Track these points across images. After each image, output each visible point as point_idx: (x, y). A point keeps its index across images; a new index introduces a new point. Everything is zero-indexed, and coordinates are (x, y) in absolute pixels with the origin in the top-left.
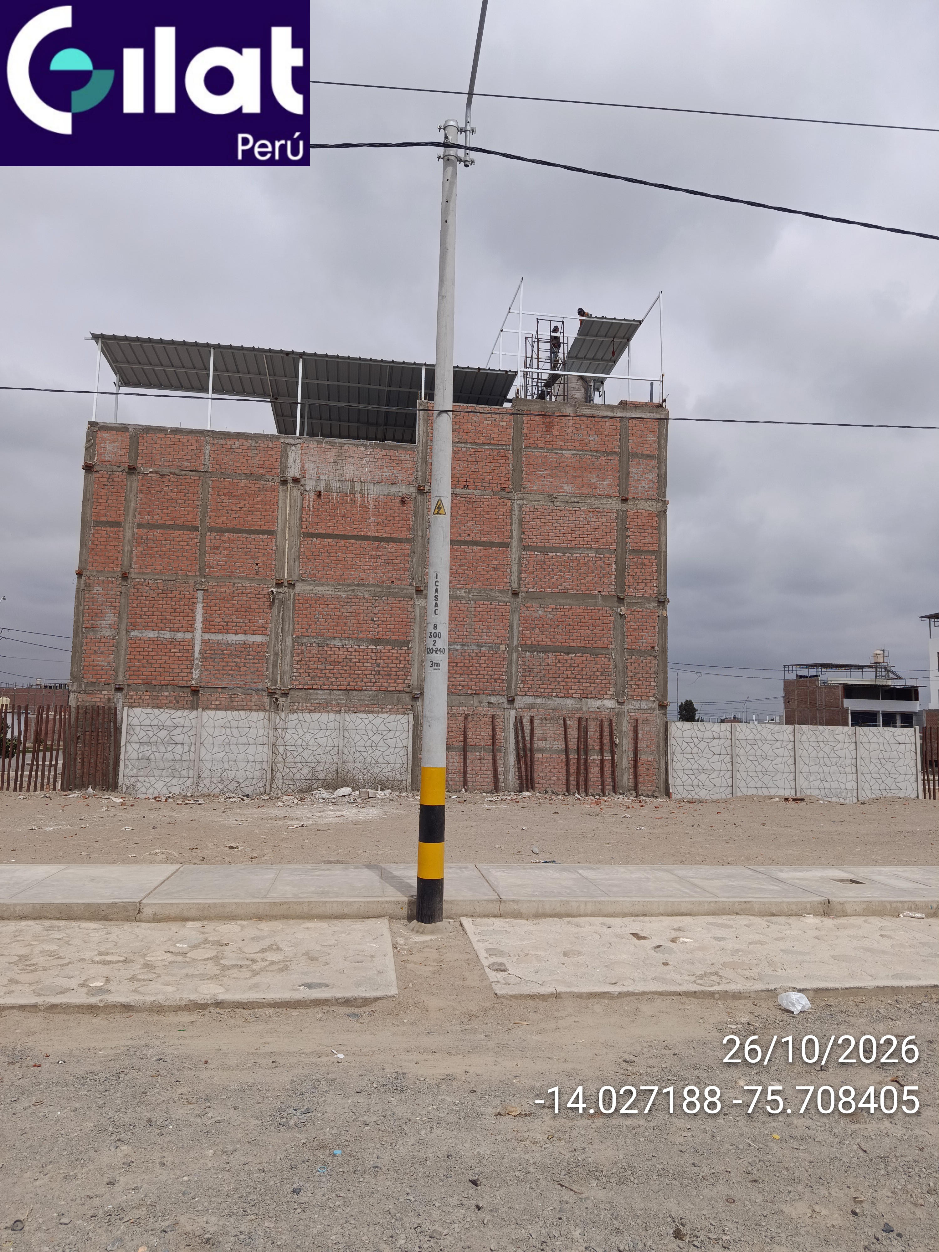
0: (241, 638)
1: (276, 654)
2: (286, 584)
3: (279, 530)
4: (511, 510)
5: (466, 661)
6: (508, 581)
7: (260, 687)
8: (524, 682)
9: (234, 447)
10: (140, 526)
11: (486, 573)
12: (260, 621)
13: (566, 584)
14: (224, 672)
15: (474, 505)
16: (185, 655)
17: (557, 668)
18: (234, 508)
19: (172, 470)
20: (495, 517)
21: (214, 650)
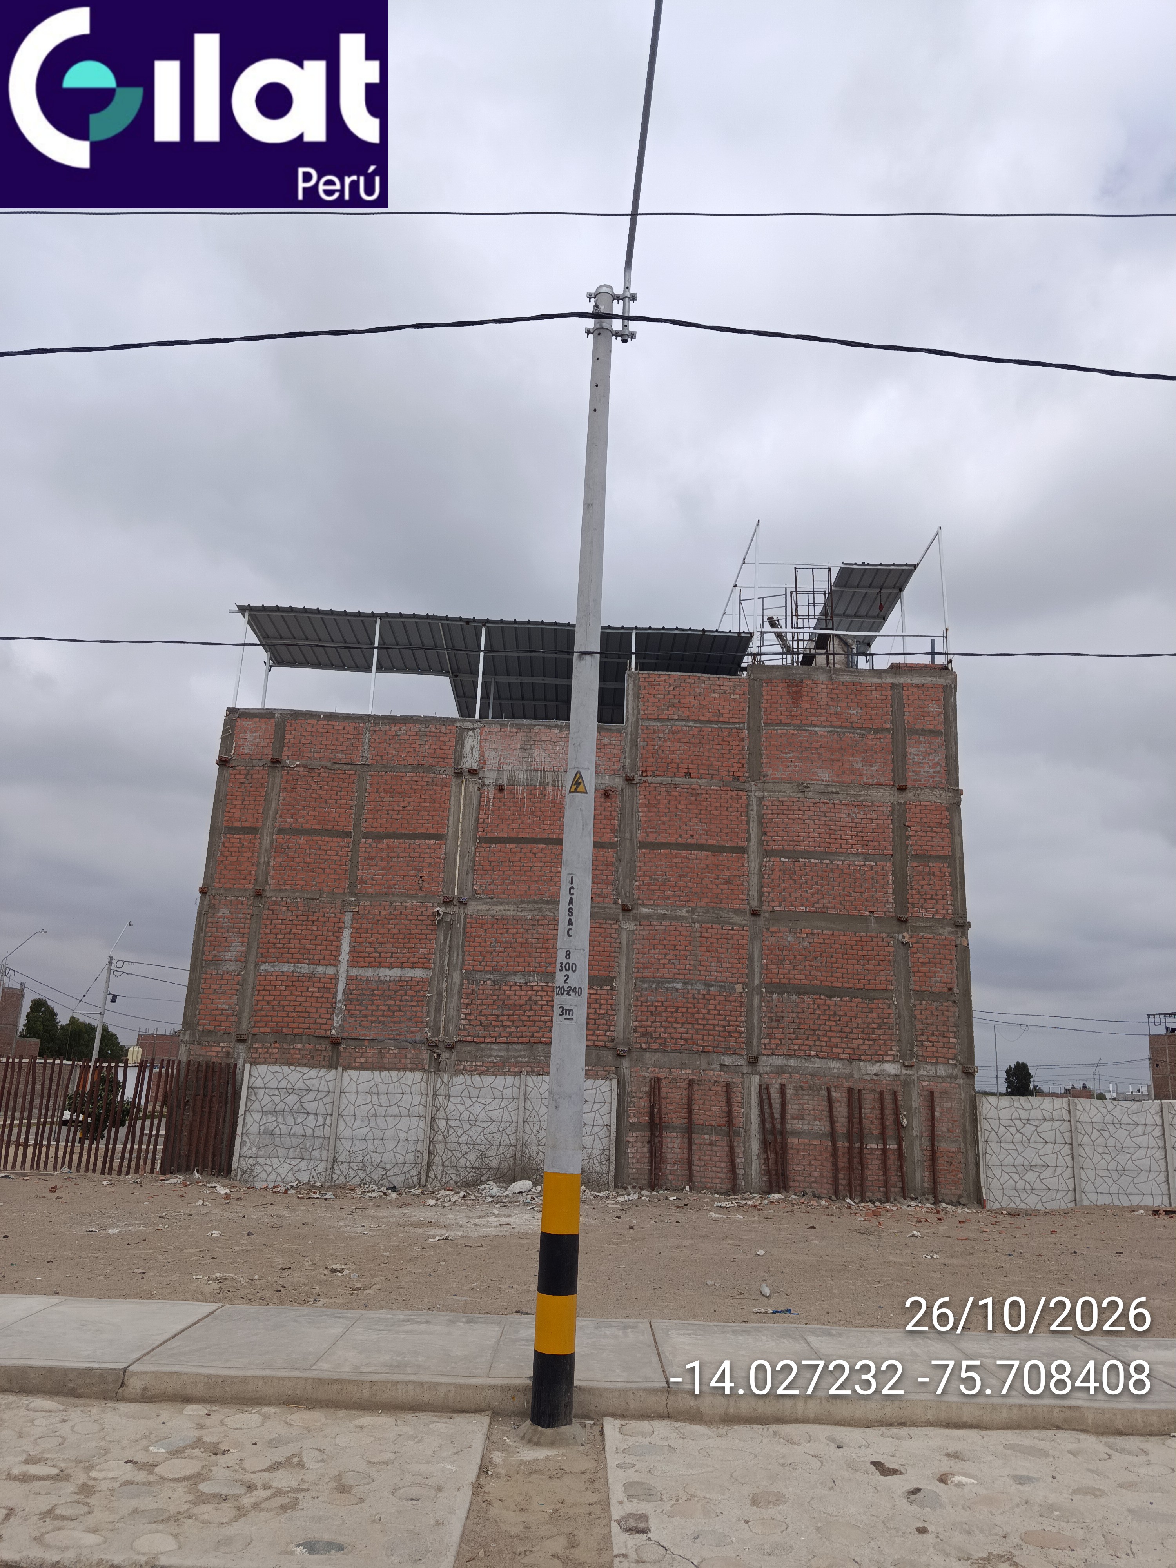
0: (396, 972)
1: (440, 994)
2: (455, 902)
3: (450, 833)
4: (748, 805)
5: (689, 1005)
6: (745, 897)
7: (418, 1038)
8: (770, 1036)
9: (399, 733)
10: (280, 831)
11: (714, 887)
12: (422, 950)
13: (825, 901)
14: (373, 1019)
15: (699, 798)
16: (326, 995)
17: (816, 1017)
18: (396, 808)
19: (323, 763)
20: (726, 813)
21: (362, 990)
